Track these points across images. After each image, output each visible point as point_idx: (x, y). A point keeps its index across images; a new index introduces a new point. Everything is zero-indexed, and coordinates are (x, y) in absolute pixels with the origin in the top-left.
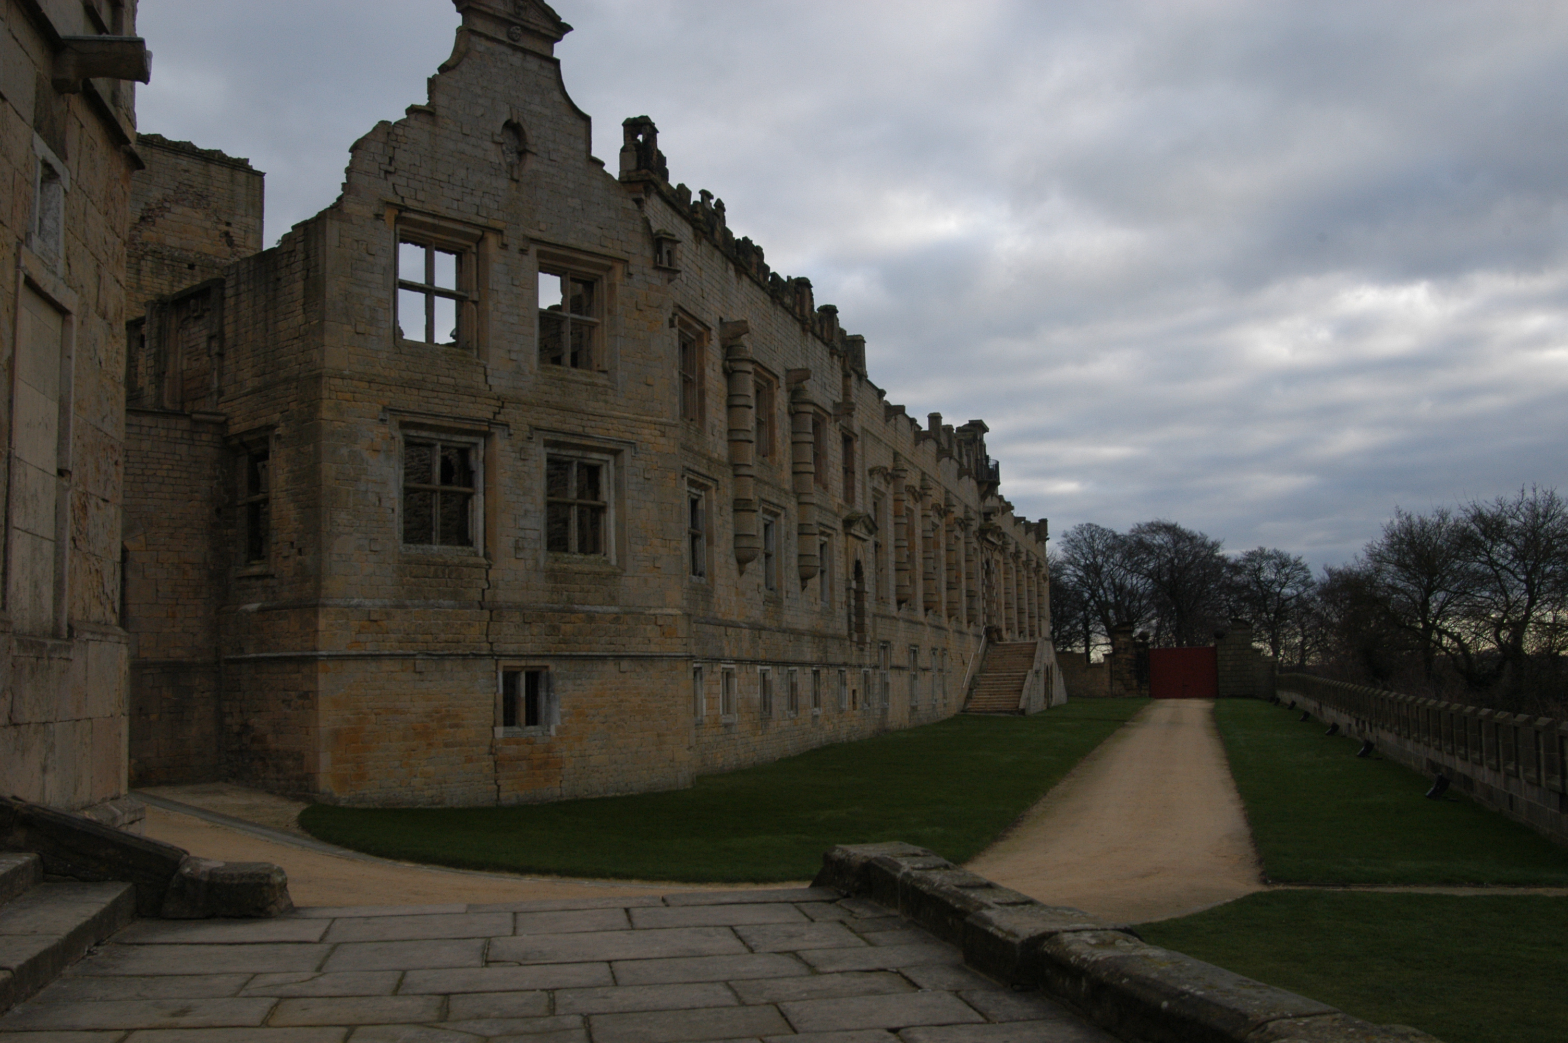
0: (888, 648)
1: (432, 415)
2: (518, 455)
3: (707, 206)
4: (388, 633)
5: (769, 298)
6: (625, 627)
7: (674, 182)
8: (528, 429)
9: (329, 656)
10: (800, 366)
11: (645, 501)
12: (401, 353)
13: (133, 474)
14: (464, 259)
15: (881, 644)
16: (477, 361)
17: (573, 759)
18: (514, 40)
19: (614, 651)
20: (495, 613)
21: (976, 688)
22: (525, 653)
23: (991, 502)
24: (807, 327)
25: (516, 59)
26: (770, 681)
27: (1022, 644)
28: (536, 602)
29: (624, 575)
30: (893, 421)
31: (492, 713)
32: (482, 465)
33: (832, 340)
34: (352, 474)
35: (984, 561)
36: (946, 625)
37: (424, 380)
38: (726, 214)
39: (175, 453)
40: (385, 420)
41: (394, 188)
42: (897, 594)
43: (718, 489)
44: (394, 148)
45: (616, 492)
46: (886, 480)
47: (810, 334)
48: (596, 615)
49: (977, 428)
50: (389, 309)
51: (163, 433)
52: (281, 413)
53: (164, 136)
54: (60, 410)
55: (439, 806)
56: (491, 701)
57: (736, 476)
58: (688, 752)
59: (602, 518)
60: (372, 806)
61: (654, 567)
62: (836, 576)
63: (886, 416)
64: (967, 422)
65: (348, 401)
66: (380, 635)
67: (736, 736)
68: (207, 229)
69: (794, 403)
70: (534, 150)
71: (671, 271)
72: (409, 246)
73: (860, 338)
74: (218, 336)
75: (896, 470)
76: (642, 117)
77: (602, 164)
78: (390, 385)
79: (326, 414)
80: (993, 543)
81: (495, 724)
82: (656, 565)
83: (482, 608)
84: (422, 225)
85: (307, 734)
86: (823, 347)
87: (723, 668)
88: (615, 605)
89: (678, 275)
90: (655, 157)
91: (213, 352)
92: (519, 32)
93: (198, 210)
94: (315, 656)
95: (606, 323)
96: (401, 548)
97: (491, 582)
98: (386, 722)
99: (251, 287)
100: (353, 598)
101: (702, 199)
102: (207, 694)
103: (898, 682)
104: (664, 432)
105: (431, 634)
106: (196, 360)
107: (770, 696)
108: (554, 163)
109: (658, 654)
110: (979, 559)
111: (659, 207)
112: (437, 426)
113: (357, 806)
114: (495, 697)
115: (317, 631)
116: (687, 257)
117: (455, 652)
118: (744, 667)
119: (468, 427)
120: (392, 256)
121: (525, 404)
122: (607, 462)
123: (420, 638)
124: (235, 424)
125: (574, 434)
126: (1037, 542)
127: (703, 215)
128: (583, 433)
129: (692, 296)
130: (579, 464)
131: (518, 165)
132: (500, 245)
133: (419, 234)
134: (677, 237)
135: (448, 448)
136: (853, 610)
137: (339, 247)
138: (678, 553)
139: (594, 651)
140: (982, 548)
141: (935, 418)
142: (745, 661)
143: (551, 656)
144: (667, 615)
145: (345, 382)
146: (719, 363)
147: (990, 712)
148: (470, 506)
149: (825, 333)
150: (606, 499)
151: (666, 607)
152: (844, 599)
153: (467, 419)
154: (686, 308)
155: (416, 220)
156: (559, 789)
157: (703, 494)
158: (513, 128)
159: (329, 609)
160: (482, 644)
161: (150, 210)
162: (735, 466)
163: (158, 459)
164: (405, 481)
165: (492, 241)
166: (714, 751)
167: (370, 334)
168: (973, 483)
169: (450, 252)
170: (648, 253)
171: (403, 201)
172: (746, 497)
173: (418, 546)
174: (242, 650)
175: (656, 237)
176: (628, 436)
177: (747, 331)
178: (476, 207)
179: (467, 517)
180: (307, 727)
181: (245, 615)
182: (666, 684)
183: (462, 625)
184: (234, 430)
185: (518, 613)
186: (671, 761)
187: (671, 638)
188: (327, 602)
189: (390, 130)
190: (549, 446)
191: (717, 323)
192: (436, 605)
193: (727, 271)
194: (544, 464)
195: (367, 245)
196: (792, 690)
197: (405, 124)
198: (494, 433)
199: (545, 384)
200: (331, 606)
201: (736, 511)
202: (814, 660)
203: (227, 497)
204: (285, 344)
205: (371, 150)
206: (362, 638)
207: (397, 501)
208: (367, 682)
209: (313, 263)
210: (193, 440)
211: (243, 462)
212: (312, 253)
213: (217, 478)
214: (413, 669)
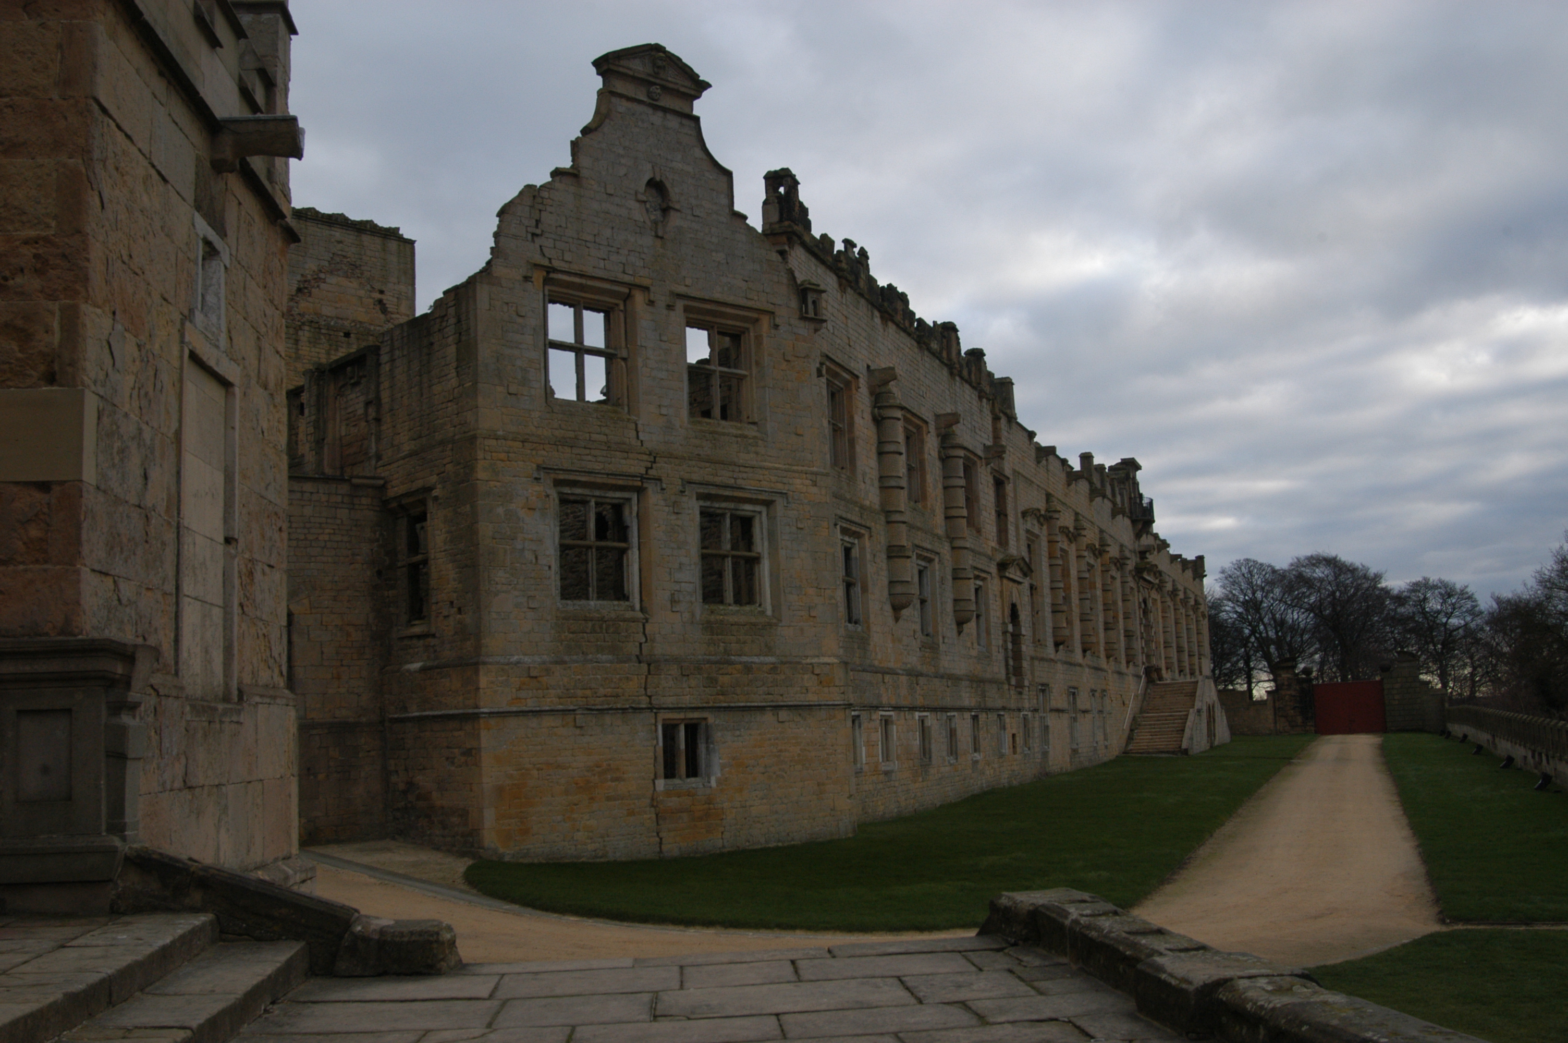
0: (1047, 691)
1: (585, 472)
2: (671, 509)
3: (850, 255)
4: (548, 689)
5: (915, 344)
6: (783, 677)
7: (816, 232)
8: (680, 480)
9: (491, 713)
10: (949, 411)
11: (798, 551)
12: (553, 412)
13: (297, 539)
14: (611, 315)
15: (1040, 687)
16: (628, 417)
17: (734, 810)
18: (654, 100)
19: (772, 701)
20: (653, 665)
21: (1137, 729)
22: (684, 706)
23: (1146, 541)
24: (955, 371)
25: (657, 118)
26: (929, 727)
27: (1182, 683)
29: (780, 625)
30: (1044, 462)
31: (652, 766)
32: (636, 521)
33: (979, 384)
34: (509, 533)
35: (1141, 600)
36: (1104, 665)
37: (576, 438)
38: (869, 262)
39: (335, 518)
40: (540, 479)
41: (541, 250)
42: (1054, 636)
43: (871, 536)
44: (540, 211)
45: (770, 542)
46: (1039, 521)
47: (957, 378)
48: (753, 665)
49: (1130, 466)
50: (540, 369)
51: (324, 498)
52: (438, 475)
53: (317, 209)
54: (225, 479)
55: (602, 860)
56: (651, 754)
57: (888, 522)
58: (848, 801)
59: (757, 569)
60: (536, 861)
61: (810, 616)
62: (992, 620)
63: (1037, 458)
64: (1120, 461)
65: (503, 461)
66: (540, 691)
67: (897, 784)
68: (361, 298)
69: (944, 448)
70: (677, 206)
71: (817, 321)
72: (558, 306)
73: (1008, 380)
74: (374, 402)
75: (1049, 512)
76: (783, 169)
77: (745, 218)
78: (543, 444)
79: (481, 474)
80: (1149, 582)
81: (656, 777)
82: (812, 614)
83: (640, 662)
84: (569, 285)
85: (471, 790)
86: (972, 390)
87: (881, 716)
88: (772, 656)
89: (824, 325)
90: (797, 209)
91: (370, 418)
92: (659, 91)
93: (352, 280)
94: (477, 714)
95: (754, 376)
96: (558, 604)
97: (648, 636)
98: (548, 777)
99: (405, 353)
100: (513, 655)
101: (845, 247)
102: (373, 753)
103: (1058, 724)
104: (816, 481)
105: (591, 689)
106: (354, 426)
107: (930, 743)
108: (697, 219)
109: (816, 703)
110: (1136, 599)
111: (803, 258)
112: (590, 482)
113: (521, 860)
114: (655, 750)
115: (478, 689)
116: (832, 306)
117: (614, 707)
118: (902, 714)
119: (621, 482)
120: (542, 317)
121: (677, 458)
122: (760, 513)
123: (580, 693)
124: (393, 487)
125: (726, 487)
126: (1194, 579)
127: (847, 264)
128: (734, 485)
129: (839, 344)
130: (732, 515)
131: (662, 222)
132: (647, 301)
133: (566, 294)
134: (822, 287)
135: (603, 504)
136: (1010, 654)
137: (490, 310)
138: (833, 601)
139: (752, 702)
140: (1138, 587)
141: (1086, 458)
142: (904, 707)
143: (709, 708)
144: (823, 664)
145: (499, 442)
146: (869, 410)
147: (1153, 753)
148: (625, 561)
149: (973, 377)
150: (759, 550)
151: (822, 656)
152: (1001, 643)
153: (620, 475)
154: (833, 357)
155: (565, 281)
156: (721, 841)
157: (856, 541)
158: (656, 186)
159: (489, 666)
160: (640, 698)
161: (305, 281)
162: (888, 513)
163: (320, 523)
164: (561, 538)
165: (639, 298)
166: (875, 799)
167: (522, 395)
168: (1127, 522)
169: (598, 311)
170: (794, 304)
171: (550, 262)
172: (900, 544)
173: (575, 602)
174: (405, 709)
175: (800, 288)
176: (779, 487)
177: (895, 378)
178: (622, 265)
179: (622, 572)
180: (471, 784)
181: (407, 674)
182: (824, 733)
183: (620, 679)
184: (392, 493)
185: (675, 666)
186: (831, 810)
187: (829, 687)
188: (487, 660)
189: (536, 193)
190: (701, 499)
191: (864, 371)
192: (595, 660)
193: (872, 319)
194: (698, 517)
195: (517, 307)
196: (951, 736)
197: (549, 186)
198: (646, 488)
199: (696, 438)
200: (491, 664)
201: (889, 557)
202: (973, 704)
203: (387, 558)
204: (440, 407)
205: (518, 214)
206: (523, 694)
207: (553, 558)
208: (528, 738)
209: (464, 327)
210: (353, 504)
211: (402, 524)
212: (464, 317)
213: (378, 540)
214: (573, 724)
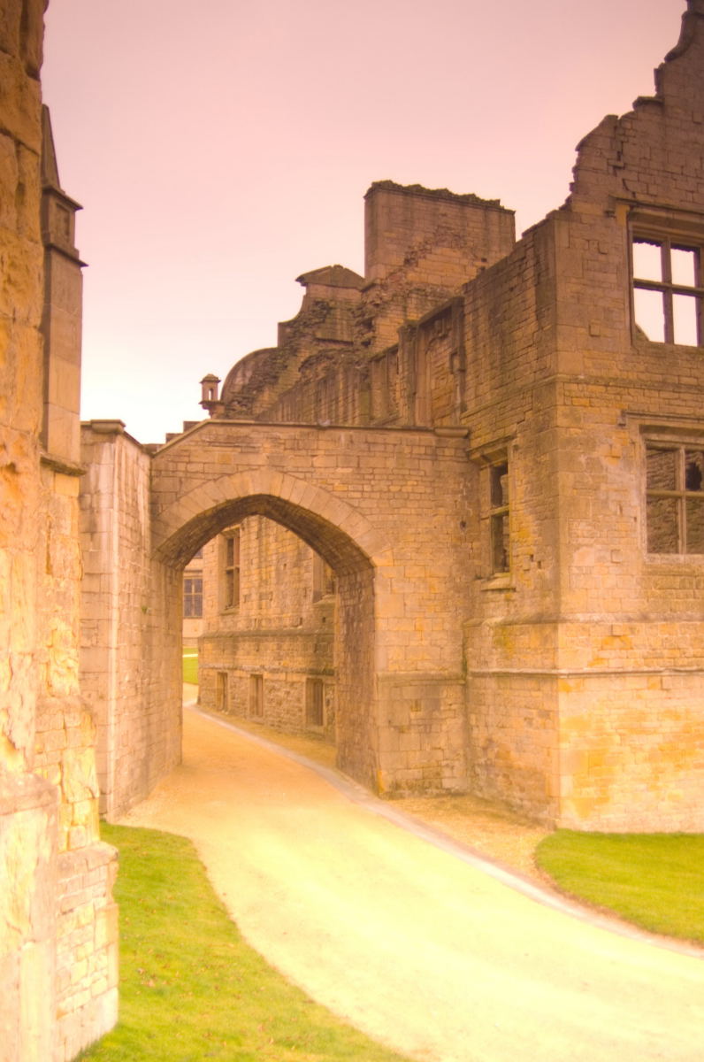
1: (674, 417)
4: (632, 648)
9: (569, 674)
12: (638, 354)
13: (381, 491)
34: (591, 482)
37: (664, 381)
39: (419, 469)
40: (624, 425)
41: (624, 184)
44: (622, 142)
50: (624, 309)
51: (407, 450)
52: (518, 423)
53: (422, 186)
55: (689, 831)
60: (617, 831)
66: (623, 651)
68: (465, 266)
74: (460, 352)
78: (628, 388)
79: (561, 421)
84: (655, 220)
85: (548, 755)
91: (455, 369)
93: (456, 250)
94: (555, 674)
96: (645, 558)
98: (631, 743)
99: (487, 301)
100: (595, 613)
102: (454, 707)
105: (679, 649)
112: (680, 429)
115: (556, 648)
120: (625, 253)
123: (666, 653)
124: (476, 438)
133: (651, 231)
137: (569, 248)
145: (580, 386)
155: (650, 216)
159: (569, 624)
161: (412, 253)
163: (404, 475)
164: (648, 488)
167: (605, 336)
169: (688, 250)
171: (634, 196)
173: (663, 555)
174: (486, 664)
180: (549, 748)
184: (475, 444)
188: (566, 617)
189: (618, 124)
192: (684, 618)
195: (598, 244)
197: (632, 117)
200: (570, 621)
203: (471, 510)
204: (520, 353)
205: (599, 146)
206: (605, 654)
207: (639, 508)
208: (611, 701)
209: (543, 267)
210: (436, 455)
211: (486, 475)
212: (542, 257)
213: (462, 492)
214: (660, 686)
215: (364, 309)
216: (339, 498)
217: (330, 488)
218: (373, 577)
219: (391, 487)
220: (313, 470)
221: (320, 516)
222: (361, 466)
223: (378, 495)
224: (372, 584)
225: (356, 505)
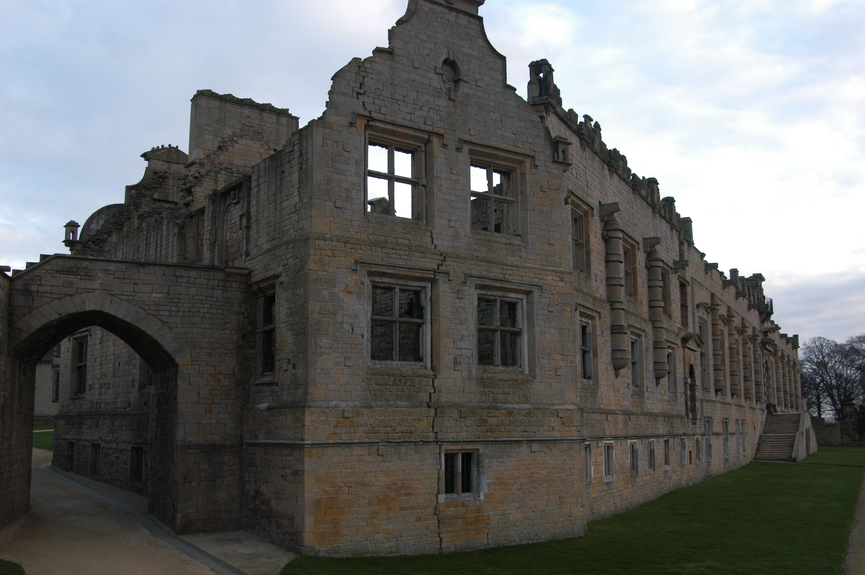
1: (391, 266)
2: (456, 295)
3: (589, 126)
4: (358, 426)
5: (631, 190)
6: (535, 419)
8: (463, 275)
9: (312, 444)
10: (653, 236)
11: (549, 328)
12: (369, 222)
13: (184, 311)
14: (417, 156)
15: (706, 419)
16: (426, 227)
17: (497, 517)
18: (449, 3)
19: (527, 437)
20: (439, 410)
21: (762, 443)
22: (461, 440)
23: (767, 325)
24: (656, 210)
25: (452, 16)
26: (637, 450)
27: (790, 415)
28: (470, 402)
29: (534, 381)
30: (710, 273)
31: (436, 484)
32: (430, 303)
33: (671, 220)
34: (332, 310)
35: (764, 362)
36: (743, 403)
37: (386, 241)
38: (602, 132)
40: (357, 270)
41: (364, 105)
42: (715, 385)
43: (600, 318)
44: (364, 77)
45: (528, 320)
46: (707, 311)
47: (658, 215)
48: (514, 410)
49: (758, 278)
50: (360, 191)
51: (205, 282)
52: (283, 266)
55: (396, 555)
56: (436, 476)
57: (612, 309)
58: (581, 509)
59: (518, 339)
60: (344, 556)
61: (556, 375)
62: (678, 375)
63: (705, 270)
64: (753, 275)
65: (329, 256)
66: (352, 429)
67: (614, 491)
68: (261, 154)
69: (649, 260)
70: (465, 79)
71: (566, 164)
72: (377, 147)
73: (689, 219)
74: (246, 215)
75: (713, 305)
76: (542, 60)
77: (515, 89)
78: (360, 245)
79: (312, 266)
80: (769, 351)
81: (439, 493)
82: (558, 374)
83: (429, 407)
84: (384, 131)
85: (297, 501)
86: (666, 224)
87: (605, 443)
88: (528, 403)
89: (570, 168)
90: (552, 87)
91: (243, 226)
93: (256, 142)
94: (302, 444)
95: (519, 201)
96: (369, 363)
97: (436, 388)
98: (356, 493)
99: (267, 179)
100: (332, 401)
101: (586, 120)
102: (233, 467)
103: (717, 443)
104: (563, 278)
105: (391, 427)
107: (637, 460)
108: (480, 88)
109: (559, 439)
110: (762, 361)
111: (556, 123)
112: (395, 274)
113: (333, 555)
115: (304, 425)
116: (576, 159)
117: (409, 441)
118: (619, 441)
119: (418, 275)
120: (363, 153)
121: (461, 258)
122: (522, 299)
123: (382, 429)
124: (255, 275)
125: (497, 280)
126: (793, 349)
127: (586, 131)
128: (503, 279)
129: (580, 185)
130: (501, 301)
132: (441, 145)
133: (382, 137)
134: (569, 141)
136: (689, 398)
137: (323, 146)
138: (573, 364)
139: (511, 437)
140: (763, 354)
141: (734, 272)
142: (620, 437)
143: (481, 441)
144: (565, 410)
145: (327, 242)
146: (599, 232)
147: (772, 459)
148: (421, 333)
149: (667, 215)
150: (521, 326)
151: (565, 404)
152: (683, 390)
153: (418, 269)
154: (576, 193)
155: (379, 127)
156: (486, 540)
157: (590, 322)
158: (450, 64)
159: (313, 409)
160: (429, 434)
161: (224, 142)
162: (612, 303)
163: (201, 300)
164: (373, 315)
165: (436, 141)
166: (599, 503)
167: (346, 208)
168: (757, 313)
169: (408, 153)
170: (549, 152)
171: (370, 114)
172: (620, 324)
173: (382, 362)
174: (256, 437)
175: (554, 141)
176: (537, 280)
177: (618, 210)
178: (424, 118)
179: (419, 340)
180: (297, 497)
181: (258, 411)
182: (565, 460)
183: (414, 420)
184: (254, 279)
185: (456, 410)
186: (569, 516)
187: (569, 427)
188: (311, 404)
189: (361, 64)
190: (479, 289)
191: (597, 205)
192: (395, 406)
193: (603, 171)
194: (476, 302)
195: (344, 144)
196: (651, 455)
197: (371, 60)
198: (438, 279)
199: (476, 244)
200: (314, 407)
201: (612, 333)
202: (665, 433)
203: (250, 326)
204: (287, 217)
205: (347, 78)
206: (338, 430)
207: (366, 329)
208: (342, 463)
209: (305, 159)
210: (226, 287)
211: (261, 301)
212: (304, 152)
213: (243, 313)
214: (377, 452)
215: (187, 180)
216: (153, 315)
217: (147, 308)
218: (177, 373)
219: (191, 309)
220: (134, 294)
221: (138, 328)
222: (170, 292)
223: (181, 314)
224: (176, 378)
225: (165, 320)
